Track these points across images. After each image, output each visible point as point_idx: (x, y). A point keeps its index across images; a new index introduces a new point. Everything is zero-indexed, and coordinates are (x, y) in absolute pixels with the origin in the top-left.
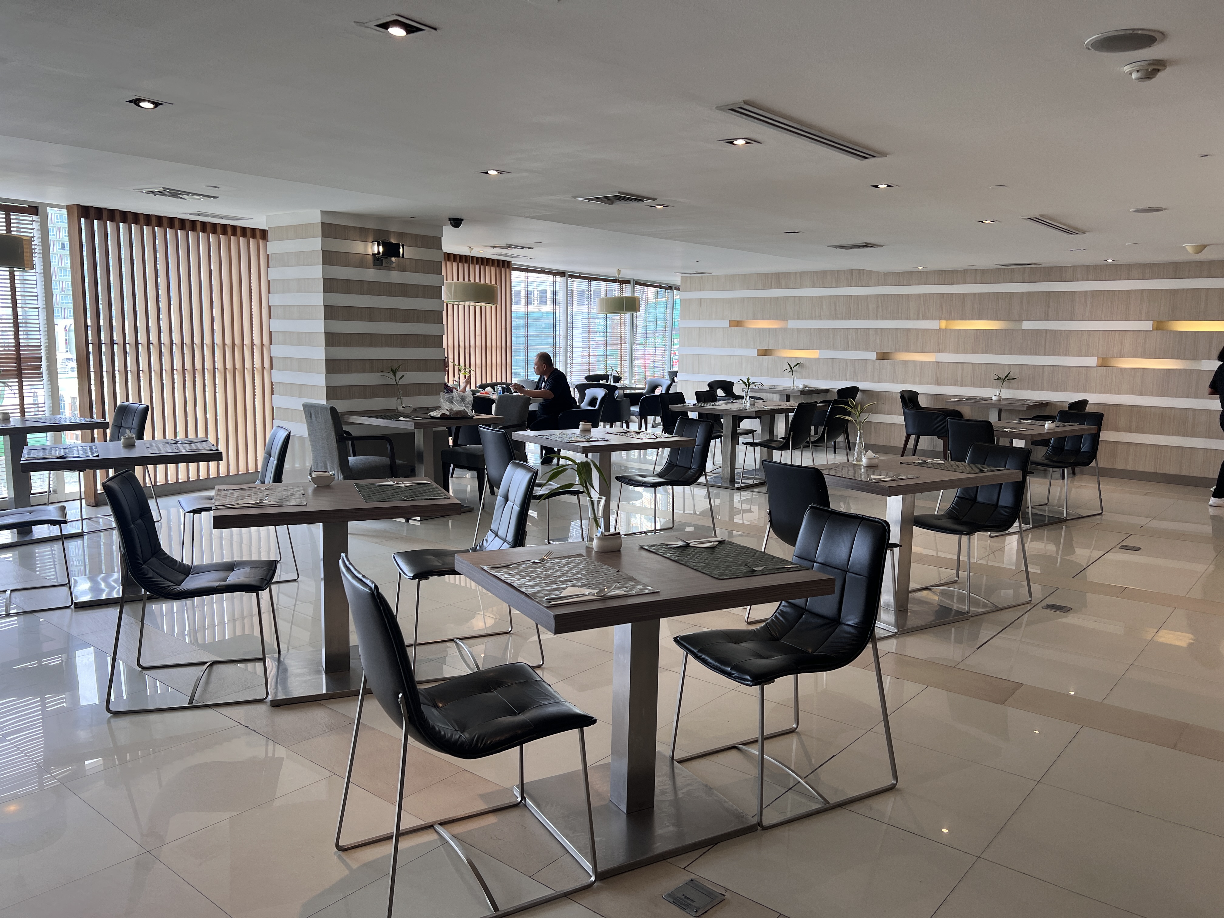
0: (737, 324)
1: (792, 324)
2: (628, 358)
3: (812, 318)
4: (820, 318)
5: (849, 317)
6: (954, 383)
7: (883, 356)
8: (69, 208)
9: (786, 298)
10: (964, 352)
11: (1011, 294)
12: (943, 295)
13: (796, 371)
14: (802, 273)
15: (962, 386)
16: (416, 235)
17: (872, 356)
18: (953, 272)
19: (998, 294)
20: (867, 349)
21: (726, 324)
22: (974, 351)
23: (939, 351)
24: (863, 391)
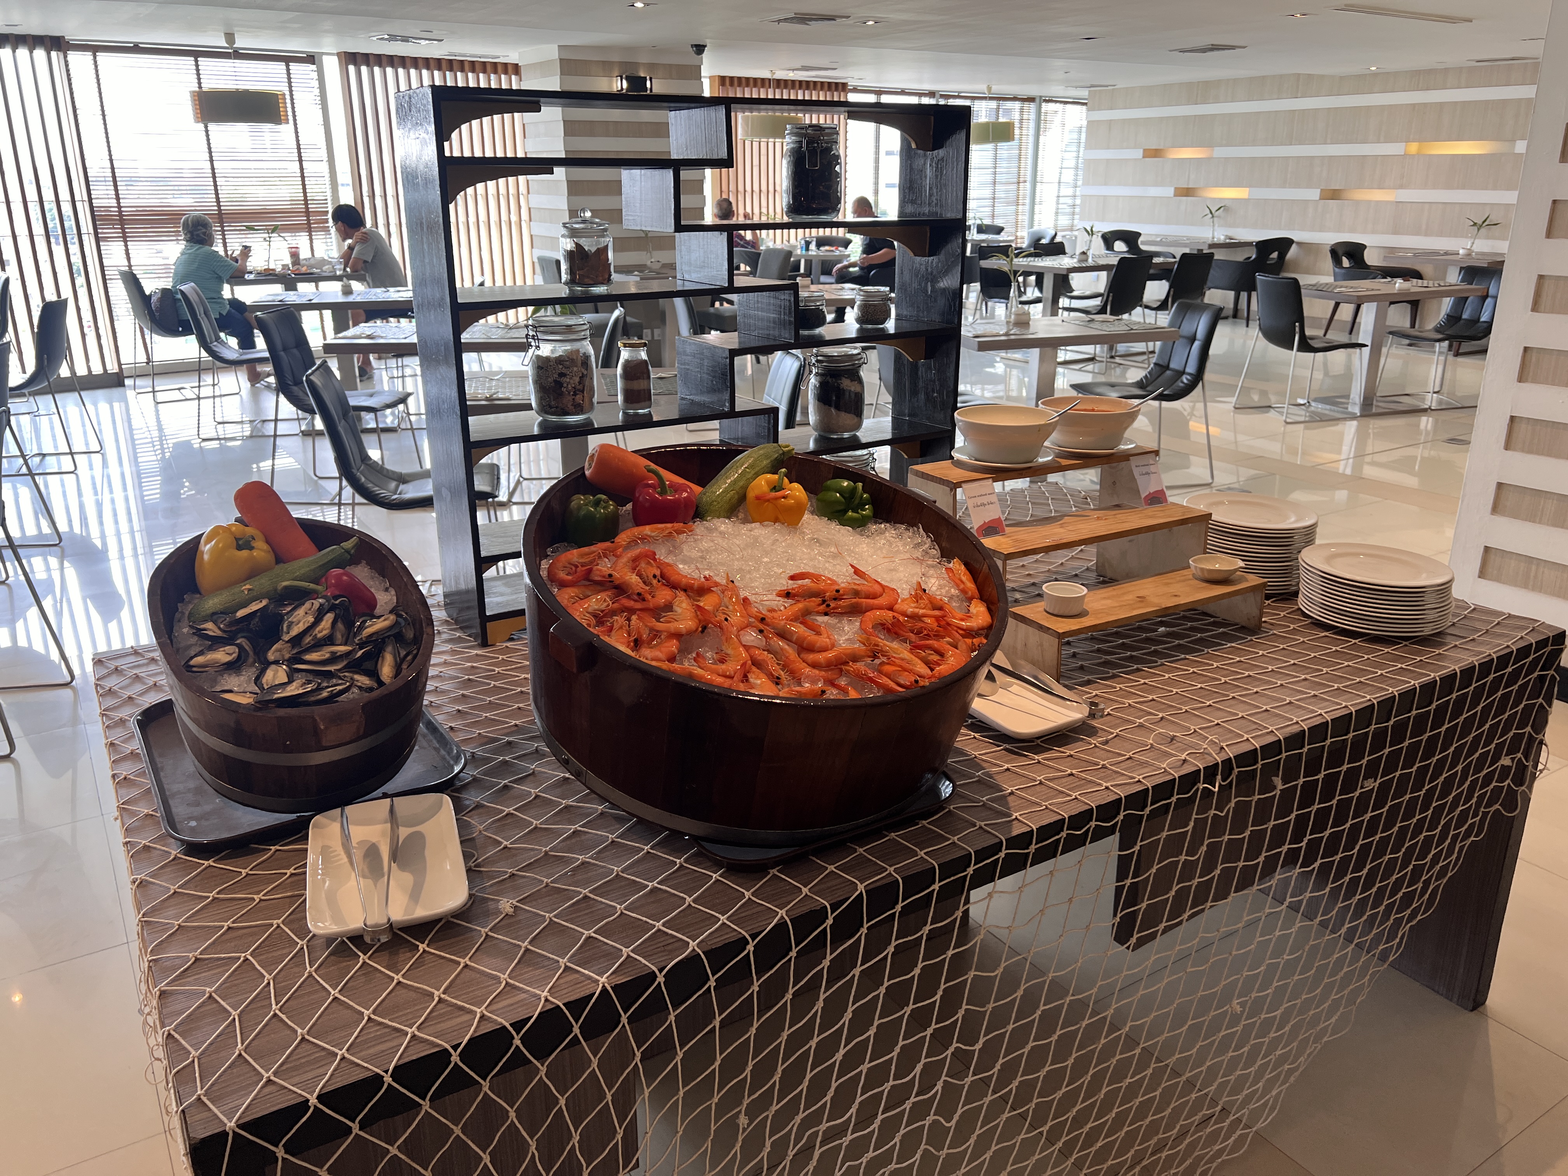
0: (1154, 153)
1: (1220, 152)
2: (1027, 201)
3: (1243, 144)
4: (1254, 143)
5: (1290, 141)
6: (1416, 232)
7: (1333, 195)
8: (338, 54)
9: (1214, 116)
10: (1434, 187)
11: (1504, 102)
12: (1414, 106)
13: (1219, 217)
14: (1236, 81)
15: (1426, 235)
16: (670, 65)
17: (1314, 194)
18: (1430, 72)
19: (1487, 102)
20: (1309, 186)
21: (1139, 154)
22: (1448, 186)
23: (1401, 187)
24: (1299, 243)
